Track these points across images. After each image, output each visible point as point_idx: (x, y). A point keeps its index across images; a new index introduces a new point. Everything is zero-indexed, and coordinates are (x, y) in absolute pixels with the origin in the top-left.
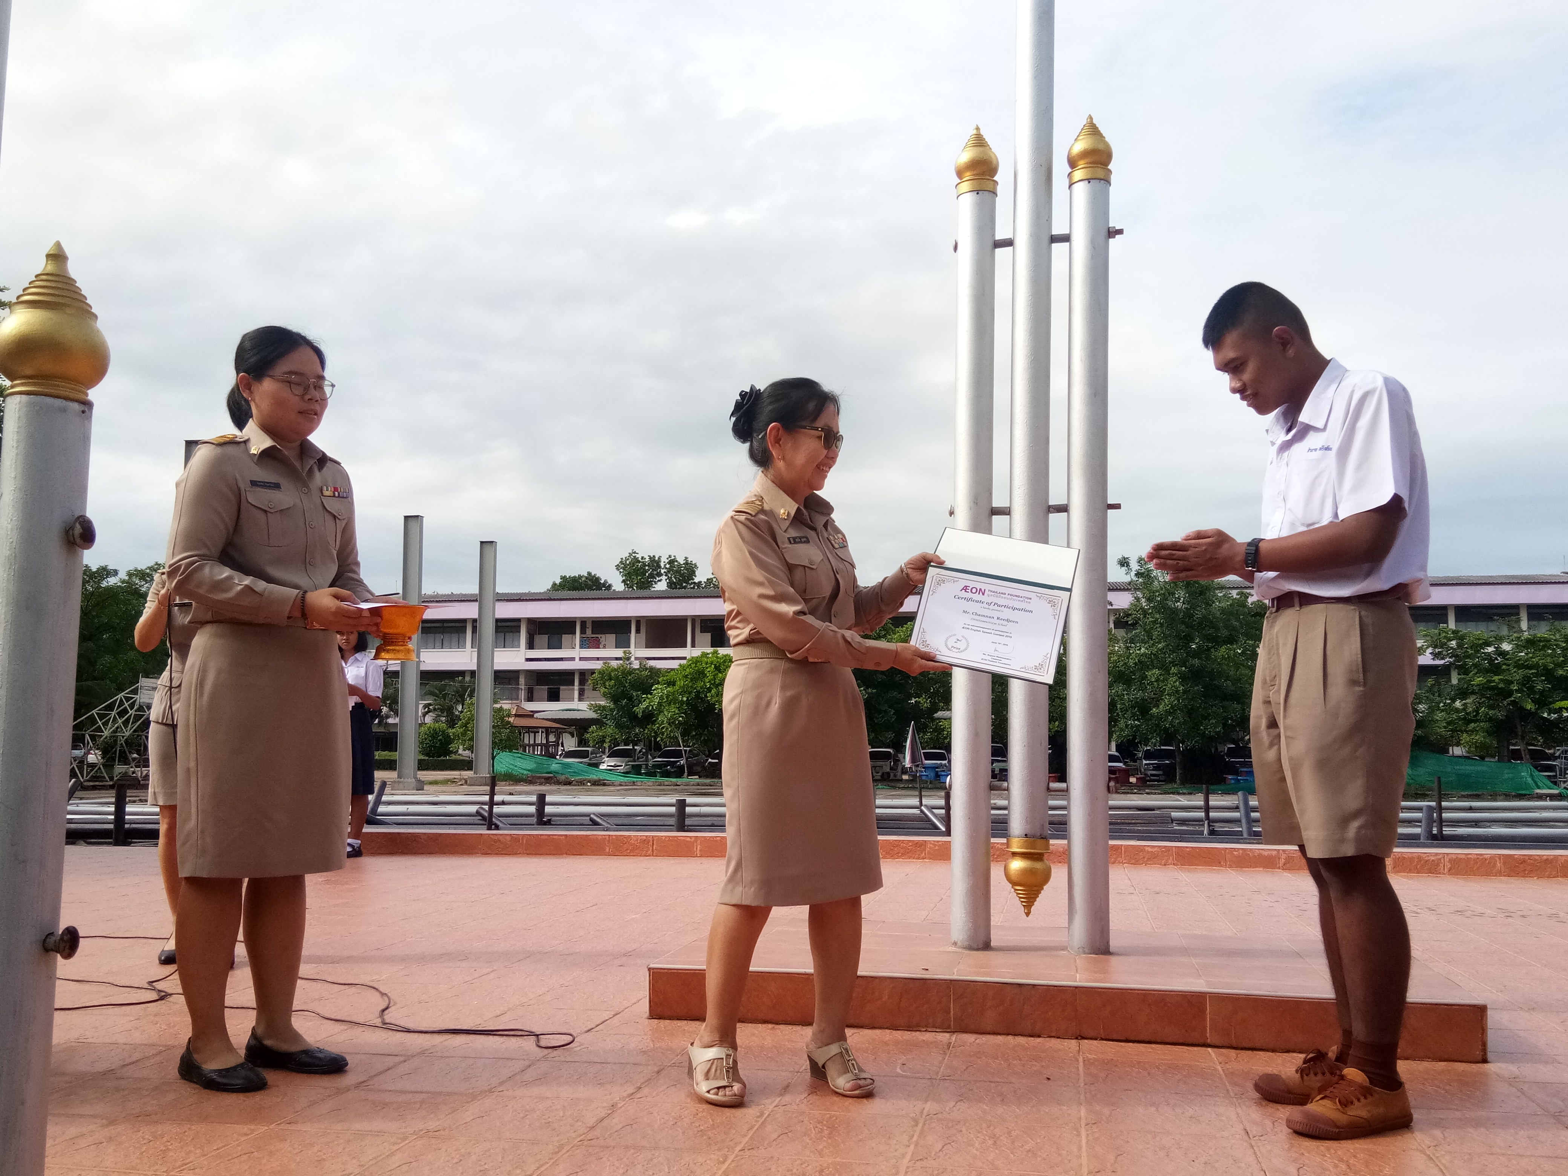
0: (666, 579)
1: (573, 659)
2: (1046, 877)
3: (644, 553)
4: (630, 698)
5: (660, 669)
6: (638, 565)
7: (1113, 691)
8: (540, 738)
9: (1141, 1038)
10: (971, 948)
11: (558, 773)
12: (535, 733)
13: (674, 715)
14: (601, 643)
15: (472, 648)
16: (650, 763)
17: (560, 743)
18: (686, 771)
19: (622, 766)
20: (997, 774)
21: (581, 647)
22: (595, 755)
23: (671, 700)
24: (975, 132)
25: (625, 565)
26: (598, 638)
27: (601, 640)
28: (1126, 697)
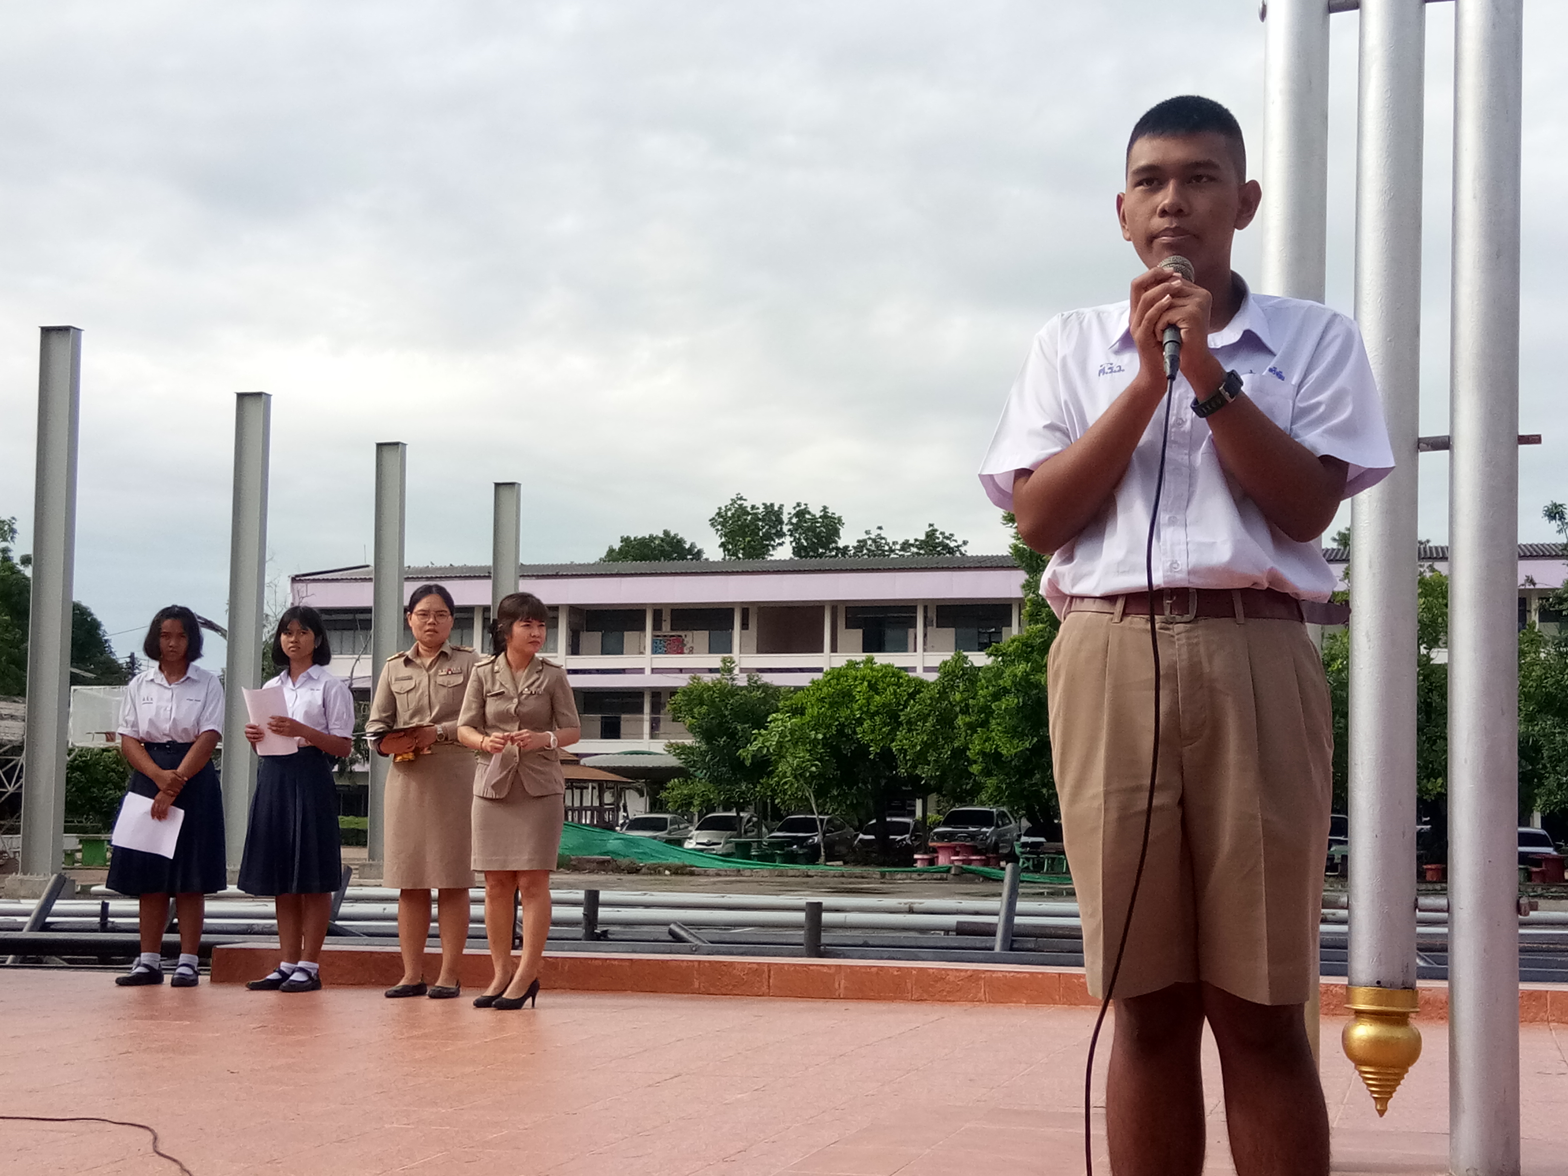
0: (791, 542)
1: (641, 671)
4: (732, 735)
5: (778, 687)
6: (746, 520)
7: (1536, 728)
8: (590, 798)
11: (618, 854)
12: (582, 789)
13: (803, 762)
14: (685, 645)
16: (766, 840)
17: (621, 805)
18: (823, 854)
19: (719, 844)
20: (1337, 864)
21: (655, 651)
22: (676, 826)
23: (797, 738)
25: (726, 520)
26: (680, 636)
27: (686, 639)
28: (1558, 738)
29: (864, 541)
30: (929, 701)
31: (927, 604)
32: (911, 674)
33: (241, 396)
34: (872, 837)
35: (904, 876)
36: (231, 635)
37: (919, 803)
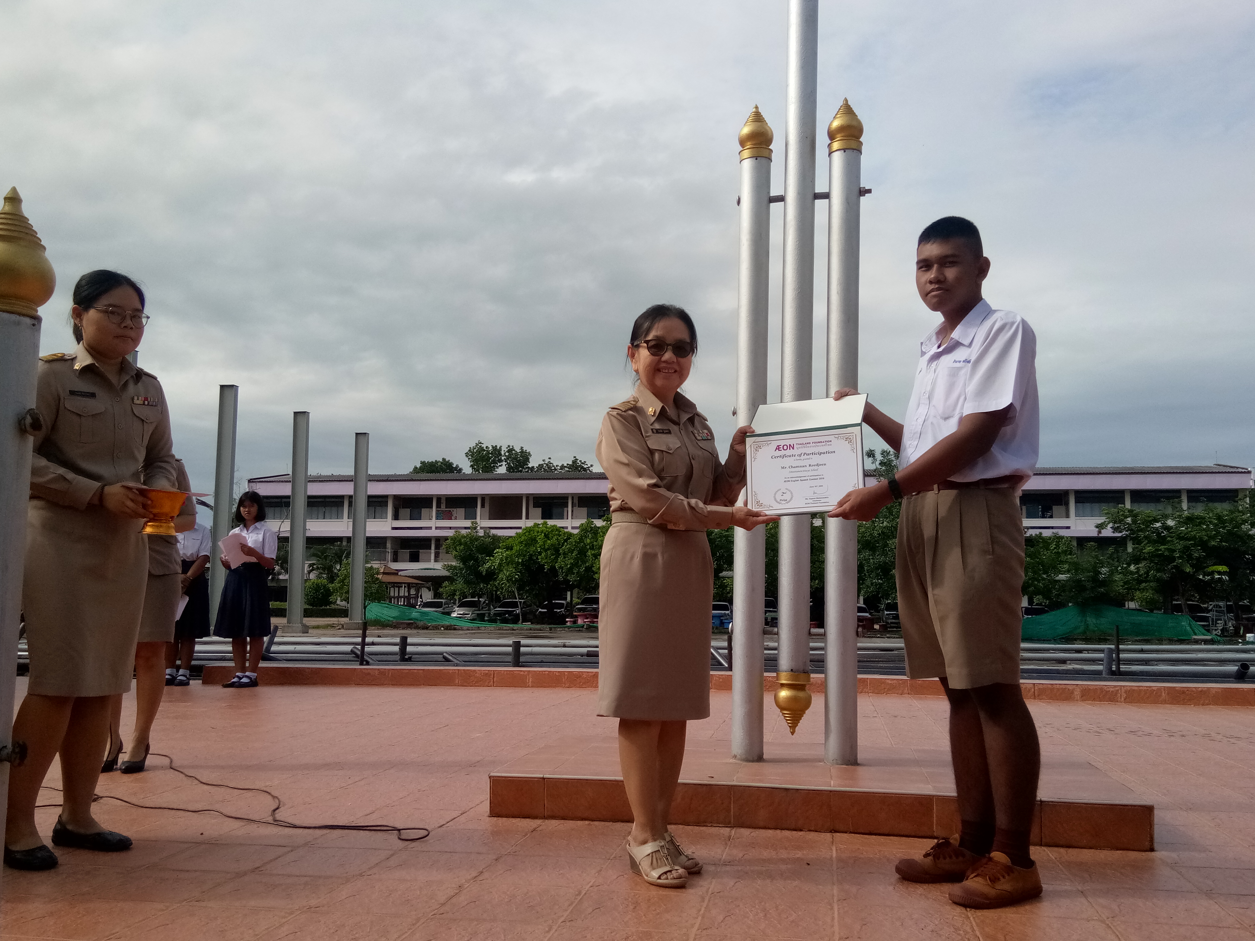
0: (506, 465)
1: (430, 528)
2: (807, 703)
3: (488, 443)
4: (476, 560)
5: (500, 537)
6: (483, 453)
7: (861, 556)
8: (403, 592)
9: (881, 831)
10: (747, 760)
11: (417, 620)
12: (399, 587)
13: (512, 573)
14: (453, 515)
15: (348, 519)
16: (492, 612)
17: (419, 595)
18: (521, 619)
19: (469, 614)
20: (769, 622)
21: (437, 519)
22: (447, 606)
23: (509, 561)
24: (754, 110)
25: (473, 453)
26: (450, 511)
27: (453, 513)
28: (871, 561)
29: (542, 464)
30: (574, 543)
31: (573, 496)
32: (565, 530)
33: (222, 387)
34: (546, 610)
35: (561, 630)
36: (215, 509)
37: (569, 593)
